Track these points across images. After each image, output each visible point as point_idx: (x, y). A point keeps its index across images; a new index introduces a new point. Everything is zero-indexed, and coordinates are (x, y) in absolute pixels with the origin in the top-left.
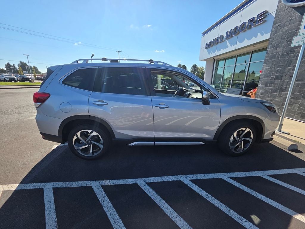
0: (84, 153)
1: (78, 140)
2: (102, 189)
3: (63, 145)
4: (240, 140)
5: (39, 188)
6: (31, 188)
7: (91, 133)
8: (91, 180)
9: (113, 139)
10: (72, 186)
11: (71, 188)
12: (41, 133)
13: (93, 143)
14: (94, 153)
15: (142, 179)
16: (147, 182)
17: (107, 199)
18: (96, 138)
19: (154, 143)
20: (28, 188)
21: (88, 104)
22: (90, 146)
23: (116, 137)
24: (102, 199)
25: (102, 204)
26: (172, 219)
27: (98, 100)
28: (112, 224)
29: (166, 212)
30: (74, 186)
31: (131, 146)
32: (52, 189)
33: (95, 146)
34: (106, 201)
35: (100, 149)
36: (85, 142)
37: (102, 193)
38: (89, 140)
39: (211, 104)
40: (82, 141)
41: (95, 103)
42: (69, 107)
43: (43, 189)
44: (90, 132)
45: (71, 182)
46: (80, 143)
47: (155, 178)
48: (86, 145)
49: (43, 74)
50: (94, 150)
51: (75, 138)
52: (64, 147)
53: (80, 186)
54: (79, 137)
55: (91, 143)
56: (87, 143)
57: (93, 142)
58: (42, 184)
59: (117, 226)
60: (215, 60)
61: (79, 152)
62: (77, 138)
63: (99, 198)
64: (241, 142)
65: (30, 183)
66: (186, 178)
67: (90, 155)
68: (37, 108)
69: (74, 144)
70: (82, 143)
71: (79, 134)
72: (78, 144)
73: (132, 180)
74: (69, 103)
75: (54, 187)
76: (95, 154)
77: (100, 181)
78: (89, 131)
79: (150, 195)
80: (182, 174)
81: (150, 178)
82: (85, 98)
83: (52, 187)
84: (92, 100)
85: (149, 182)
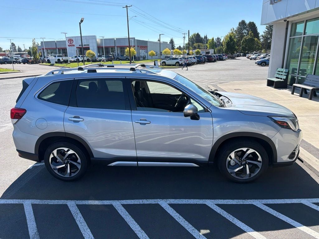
0: (61, 173)
1: (54, 159)
2: (77, 207)
3: (39, 164)
4: (244, 163)
5: (19, 203)
6: (13, 203)
7: (68, 151)
8: (67, 200)
9: (92, 159)
10: (49, 204)
11: (48, 205)
12: (18, 150)
13: (70, 163)
14: (72, 173)
15: (119, 201)
16: (123, 204)
17: (80, 215)
18: (74, 156)
19: (137, 163)
20: (9, 203)
21: (64, 120)
22: (68, 165)
23: (95, 156)
24: (75, 215)
25: (75, 218)
26: (135, 232)
27: (73, 116)
28: (82, 232)
29: (131, 227)
30: (51, 204)
31: (111, 166)
32: (31, 205)
33: (72, 166)
34: (79, 216)
35: (78, 169)
36: (62, 161)
37: (76, 211)
38: (66, 159)
39: (201, 118)
40: (59, 160)
41: (70, 119)
42: (44, 123)
43: (23, 204)
44: (66, 151)
45: (48, 201)
46: (57, 162)
47: (133, 201)
48: (63, 164)
49: (4, 51)
50: (72, 171)
51: (52, 156)
52: (40, 167)
53: (56, 203)
54: (56, 155)
55: (68, 162)
56: (64, 162)
57: (70, 161)
58: (22, 200)
59: (86, 233)
60: (288, 22)
61: (56, 172)
62: (53, 156)
63: (73, 214)
64: (245, 165)
65: (11, 199)
66: (166, 202)
67: (67, 176)
68: (14, 124)
69: (50, 163)
70: (59, 162)
71: (55, 152)
72: (54, 163)
73: (108, 201)
74: (45, 119)
75: (33, 203)
76: (73, 175)
77: (75, 201)
78: (66, 149)
79: (122, 214)
80: (163, 198)
81: (127, 201)
82: (61, 114)
83: (31, 203)
84: (68, 116)
85: (125, 204)
